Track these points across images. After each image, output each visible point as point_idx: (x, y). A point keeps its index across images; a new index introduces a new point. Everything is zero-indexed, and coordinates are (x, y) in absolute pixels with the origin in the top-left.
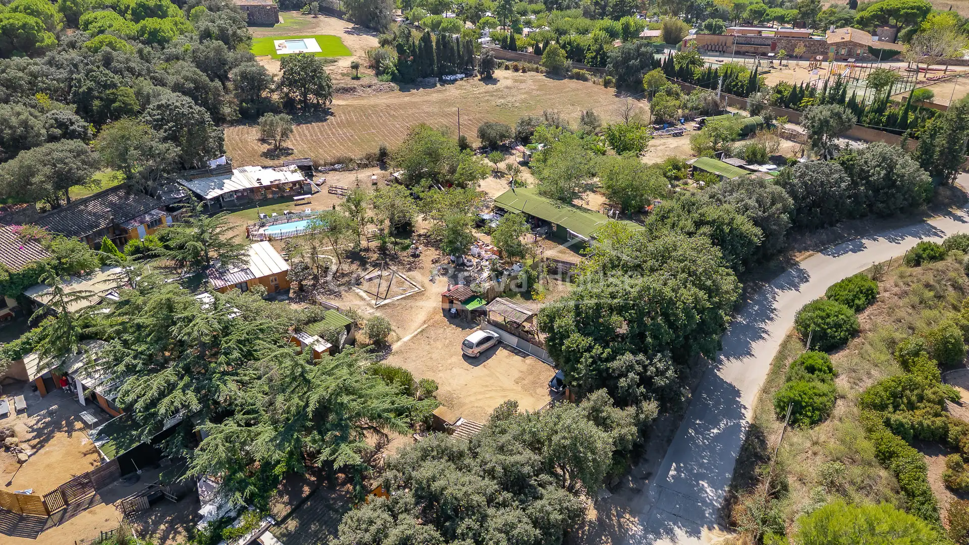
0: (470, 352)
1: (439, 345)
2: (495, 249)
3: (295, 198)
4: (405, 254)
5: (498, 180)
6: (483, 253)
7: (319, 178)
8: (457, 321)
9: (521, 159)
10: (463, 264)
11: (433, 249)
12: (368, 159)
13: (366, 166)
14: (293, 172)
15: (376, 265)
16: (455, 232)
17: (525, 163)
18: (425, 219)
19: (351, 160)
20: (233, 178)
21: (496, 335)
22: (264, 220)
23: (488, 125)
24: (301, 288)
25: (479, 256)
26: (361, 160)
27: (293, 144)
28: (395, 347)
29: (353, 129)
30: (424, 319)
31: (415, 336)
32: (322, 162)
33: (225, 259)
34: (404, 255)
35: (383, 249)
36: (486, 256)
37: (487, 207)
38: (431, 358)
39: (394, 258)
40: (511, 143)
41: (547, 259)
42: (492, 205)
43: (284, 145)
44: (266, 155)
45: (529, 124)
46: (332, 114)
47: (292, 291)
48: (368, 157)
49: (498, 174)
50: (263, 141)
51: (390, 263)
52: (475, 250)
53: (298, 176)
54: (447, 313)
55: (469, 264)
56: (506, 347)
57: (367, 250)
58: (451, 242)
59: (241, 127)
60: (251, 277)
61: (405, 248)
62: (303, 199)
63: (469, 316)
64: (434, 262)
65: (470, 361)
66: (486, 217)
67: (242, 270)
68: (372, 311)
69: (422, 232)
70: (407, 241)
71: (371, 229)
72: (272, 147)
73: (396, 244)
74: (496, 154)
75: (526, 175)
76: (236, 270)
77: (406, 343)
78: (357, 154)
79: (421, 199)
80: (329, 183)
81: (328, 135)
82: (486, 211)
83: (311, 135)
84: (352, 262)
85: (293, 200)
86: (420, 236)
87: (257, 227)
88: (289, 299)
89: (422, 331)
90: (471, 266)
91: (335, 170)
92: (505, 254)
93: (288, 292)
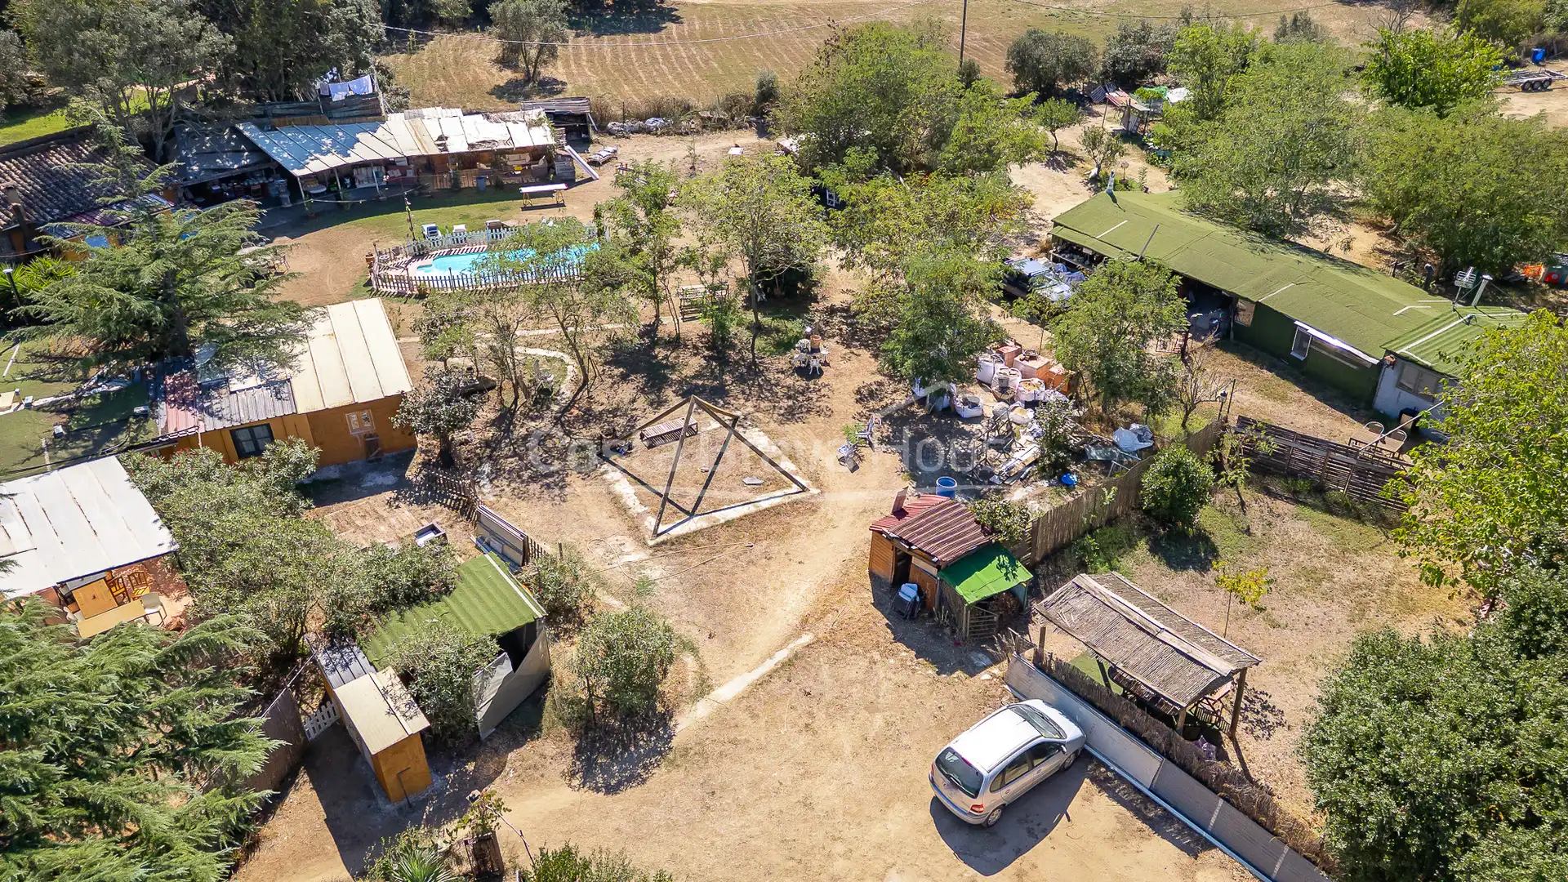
0: (961, 802)
1: (843, 735)
2: (1058, 369)
3: (524, 190)
4: (782, 362)
5: (1061, 174)
6: (1016, 381)
7: (602, 148)
8: (920, 631)
9: (1119, 127)
10: (951, 412)
11: (865, 354)
12: (729, 110)
13: (722, 125)
14: (531, 125)
15: (688, 392)
16: (936, 309)
17: (1130, 136)
18: (848, 264)
19: (687, 108)
20: (380, 132)
21: (1072, 732)
22: (427, 243)
23: (1039, 39)
24: (447, 459)
25: (1004, 389)
26: (712, 109)
27: (569, 74)
28: (687, 723)
29: (711, 49)
30: (804, 608)
31: (761, 683)
32: (616, 110)
33: (227, 347)
34: (777, 366)
35: (718, 346)
36: (1027, 393)
37: (1031, 241)
38: (807, 804)
39: (751, 373)
40: (1091, 87)
41: (1244, 422)
42: (1044, 236)
43: (546, 72)
44: (499, 92)
45: (1141, 40)
46: (676, 20)
47: (418, 458)
48: (731, 103)
49: (1059, 159)
50: (504, 62)
51: (735, 389)
52: (991, 366)
53: (542, 136)
54: (886, 592)
55: (969, 412)
56: (1112, 784)
57: (676, 343)
58: (917, 341)
59: (468, 35)
60: (281, 409)
61: (785, 346)
62: (550, 194)
63: (966, 621)
64: (865, 396)
65: (962, 837)
66: (1029, 269)
67: (269, 384)
68: (636, 555)
69: (837, 300)
70: (793, 326)
71: (687, 282)
72: (520, 76)
73: (758, 329)
74: (1058, 108)
75: (1132, 163)
76: (253, 381)
77: (724, 710)
78: (705, 98)
79: (841, 206)
80: (624, 159)
81: (654, 59)
82: (1028, 251)
83: (616, 57)
84: (624, 378)
85: (521, 196)
86: (832, 311)
87: (402, 259)
88: (402, 485)
89: (789, 664)
90: (977, 419)
91: (648, 131)
92: (1087, 390)
93: (404, 459)
